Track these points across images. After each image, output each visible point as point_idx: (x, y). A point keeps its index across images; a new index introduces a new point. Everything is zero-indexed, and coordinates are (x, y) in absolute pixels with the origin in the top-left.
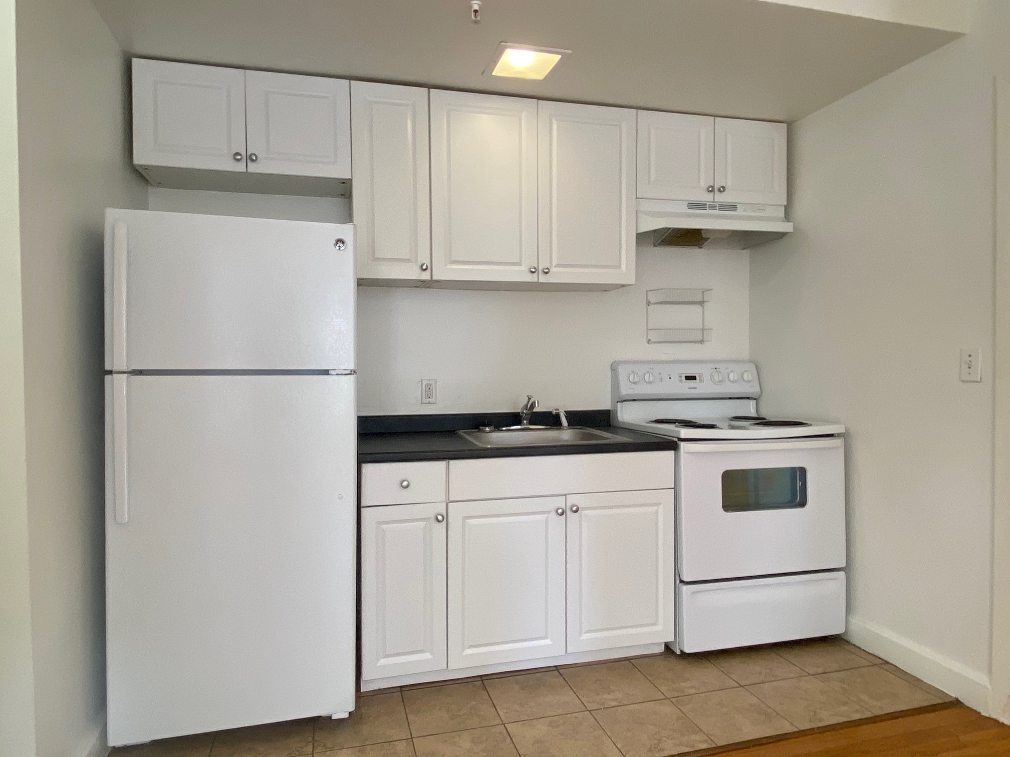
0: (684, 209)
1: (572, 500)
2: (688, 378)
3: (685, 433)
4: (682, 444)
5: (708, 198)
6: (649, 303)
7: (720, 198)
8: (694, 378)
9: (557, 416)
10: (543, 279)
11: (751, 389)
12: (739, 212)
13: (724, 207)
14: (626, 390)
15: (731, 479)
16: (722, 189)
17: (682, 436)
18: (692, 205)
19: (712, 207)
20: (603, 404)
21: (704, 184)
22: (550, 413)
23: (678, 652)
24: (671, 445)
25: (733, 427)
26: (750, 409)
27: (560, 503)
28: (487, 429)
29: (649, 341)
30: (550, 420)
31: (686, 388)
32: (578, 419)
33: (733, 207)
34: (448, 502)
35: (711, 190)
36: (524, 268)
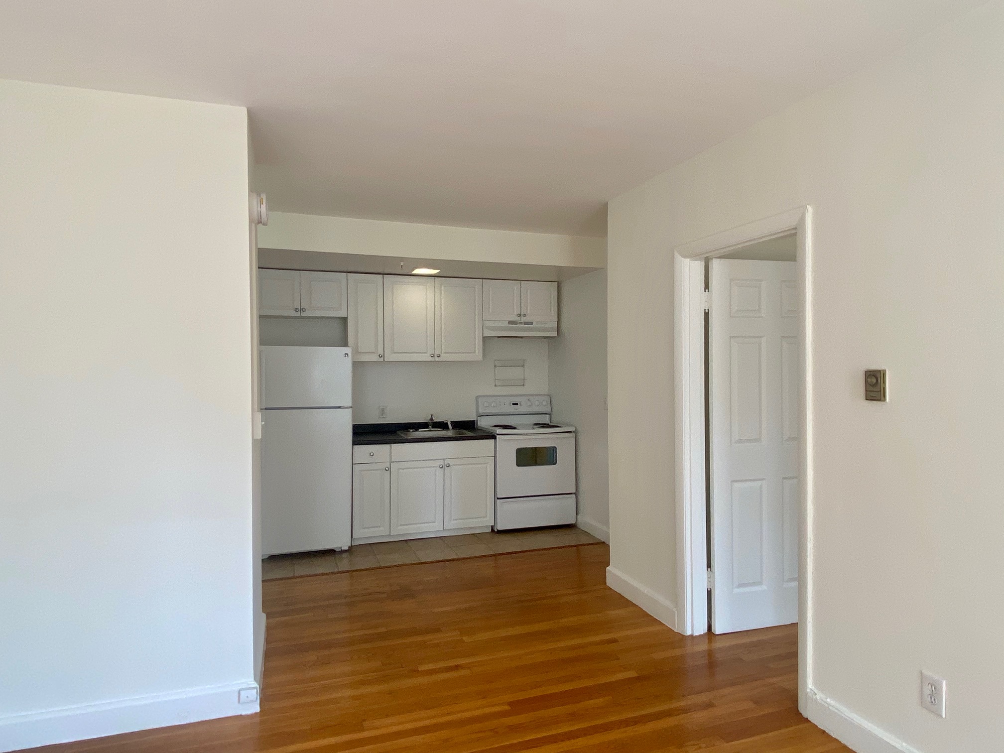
0: (506, 324)
1: (446, 462)
2: (514, 404)
3: (499, 431)
4: (498, 436)
5: (518, 319)
6: (495, 366)
7: (523, 319)
8: (517, 404)
9: (447, 423)
10: (437, 359)
11: (548, 410)
12: (534, 325)
13: (525, 323)
14: (481, 411)
15: (520, 452)
16: (525, 315)
17: (498, 433)
18: (510, 323)
19: (521, 323)
20: (472, 417)
21: (516, 312)
22: (444, 422)
23: (496, 530)
24: (493, 437)
25: (533, 429)
26: (546, 420)
27: (441, 463)
28: (411, 430)
29: (496, 385)
30: (443, 425)
31: (513, 409)
32: (457, 425)
33: (531, 323)
34: (391, 462)
35: (519, 315)
36: (428, 355)
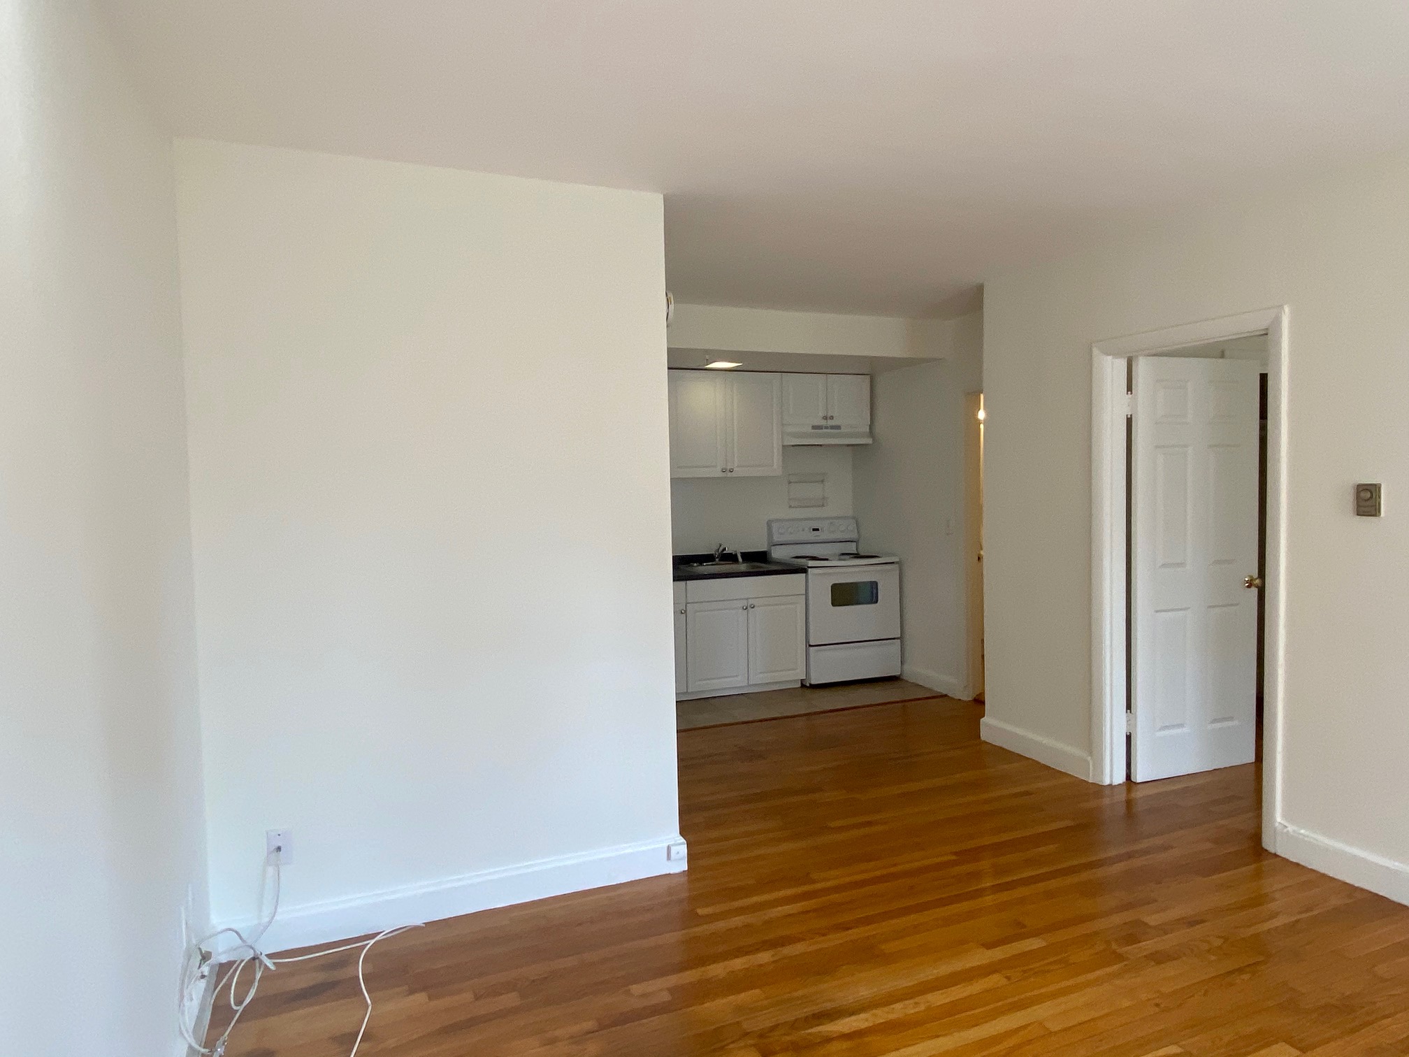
0: (810, 430)
1: (751, 602)
2: (814, 530)
3: (811, 563)
4: (809, 569)
5: (823, 423)
6: (789, 482)
7: (830, 423)
8: (818, 530)
9: (736, 555)
10: (729, 475)
11: (854, 536)
12: (843, 430)
13: (832, 427)
14: (776, 538)
15: (835, 588)
16: (832, 418)
17: (809, 565)
18: (814, 427)
19: (826, 428)
20: (761, 547)
21: (821, 414)
22: (731, 554)
23: (808, 685)
24: (803, 570)
25: (840, 560)
26: (852, 548)
27: (744, 603)
28: (695, 564)
29: (790, 507)
30: (731, 558)
31: (813, 536)
32: (748, 557)
33: (838, 427)
34: (687, 603)
35: (825, 418)
36: (719, 469)
